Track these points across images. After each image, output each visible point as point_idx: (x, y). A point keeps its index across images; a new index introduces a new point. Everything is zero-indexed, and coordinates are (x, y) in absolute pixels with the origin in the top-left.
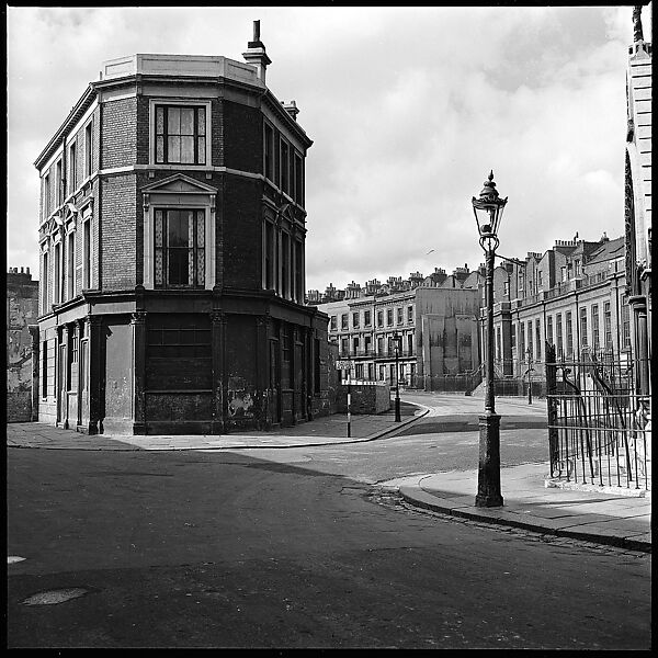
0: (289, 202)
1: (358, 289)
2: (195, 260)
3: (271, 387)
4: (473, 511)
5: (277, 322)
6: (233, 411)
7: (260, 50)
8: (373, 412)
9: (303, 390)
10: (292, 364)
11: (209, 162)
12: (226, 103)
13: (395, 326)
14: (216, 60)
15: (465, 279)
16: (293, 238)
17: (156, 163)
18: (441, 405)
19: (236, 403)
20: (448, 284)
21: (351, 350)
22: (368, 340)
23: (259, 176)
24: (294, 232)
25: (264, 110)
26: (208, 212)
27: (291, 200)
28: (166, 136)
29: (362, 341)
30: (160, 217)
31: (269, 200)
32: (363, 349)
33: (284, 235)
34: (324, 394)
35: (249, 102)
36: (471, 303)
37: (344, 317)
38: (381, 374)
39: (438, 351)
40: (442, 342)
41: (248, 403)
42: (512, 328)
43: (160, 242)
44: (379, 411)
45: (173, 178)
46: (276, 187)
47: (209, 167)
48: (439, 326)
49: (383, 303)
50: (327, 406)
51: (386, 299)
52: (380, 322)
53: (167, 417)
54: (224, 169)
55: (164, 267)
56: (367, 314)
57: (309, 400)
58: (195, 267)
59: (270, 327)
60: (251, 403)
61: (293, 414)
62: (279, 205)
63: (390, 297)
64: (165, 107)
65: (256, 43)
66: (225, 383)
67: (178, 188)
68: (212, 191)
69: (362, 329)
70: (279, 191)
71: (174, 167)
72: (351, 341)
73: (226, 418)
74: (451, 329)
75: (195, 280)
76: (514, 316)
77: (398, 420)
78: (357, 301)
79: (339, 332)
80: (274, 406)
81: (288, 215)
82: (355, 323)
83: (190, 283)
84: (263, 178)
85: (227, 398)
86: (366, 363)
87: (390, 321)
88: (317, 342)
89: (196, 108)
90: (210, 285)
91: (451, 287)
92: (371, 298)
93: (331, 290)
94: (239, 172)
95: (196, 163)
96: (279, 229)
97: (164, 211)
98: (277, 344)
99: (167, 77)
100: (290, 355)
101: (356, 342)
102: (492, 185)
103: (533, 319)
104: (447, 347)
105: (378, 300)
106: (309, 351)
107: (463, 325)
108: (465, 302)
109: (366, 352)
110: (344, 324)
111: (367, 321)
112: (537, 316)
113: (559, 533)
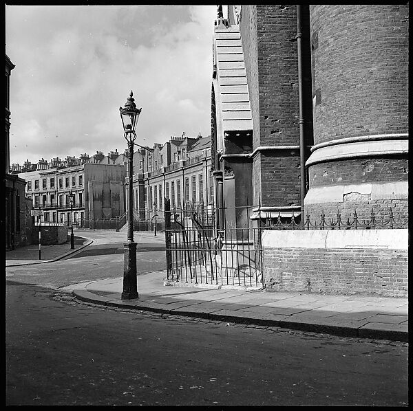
1: (46, 164)
4: (120, 302)
8: (56, 243)
13: (71, 188)
15: (116, 159)
18: (100, 238)
20: (105, 162)
21: (41, 203)
22: (52, 197)
29: (49, 197)
32: (49, 203)
34: (23, 232)
36: (120, 174)
37: (36, 182)
38: (62, 219)
39: (98, 203)
40: (101, 198)
42: (145, 190)
44: (60, 241)
48: (99, 188)
49: (63, 173)
50: (25, 240)
51: (65, 170)
52: (61, 186)
56: (52, 181)
57: (12, 236)
63: (67, 170)
69: (49, 190)
72: (41, 198)
74: (107, 190)
76: (146, 182)
77: (73, 248)
78: (46, 171)
79: (33, 191)
82: (44, 186)
86: (51, 212)
87: (67, 185)
88: (18, 198)
91: (107, 163)
92: (55, 170)
93: (28, 164)
101: (45, 198)
102: (132, 100)
103: (157, 184)
104: (104, 201)
105: (60, 171)
106: (12, 203)
107: (115, 188)
108: (116, 173)
109: (52, 204)
110: (37, 187)
111: (52, 185)
112: (160, 183)
113: (172, 313)
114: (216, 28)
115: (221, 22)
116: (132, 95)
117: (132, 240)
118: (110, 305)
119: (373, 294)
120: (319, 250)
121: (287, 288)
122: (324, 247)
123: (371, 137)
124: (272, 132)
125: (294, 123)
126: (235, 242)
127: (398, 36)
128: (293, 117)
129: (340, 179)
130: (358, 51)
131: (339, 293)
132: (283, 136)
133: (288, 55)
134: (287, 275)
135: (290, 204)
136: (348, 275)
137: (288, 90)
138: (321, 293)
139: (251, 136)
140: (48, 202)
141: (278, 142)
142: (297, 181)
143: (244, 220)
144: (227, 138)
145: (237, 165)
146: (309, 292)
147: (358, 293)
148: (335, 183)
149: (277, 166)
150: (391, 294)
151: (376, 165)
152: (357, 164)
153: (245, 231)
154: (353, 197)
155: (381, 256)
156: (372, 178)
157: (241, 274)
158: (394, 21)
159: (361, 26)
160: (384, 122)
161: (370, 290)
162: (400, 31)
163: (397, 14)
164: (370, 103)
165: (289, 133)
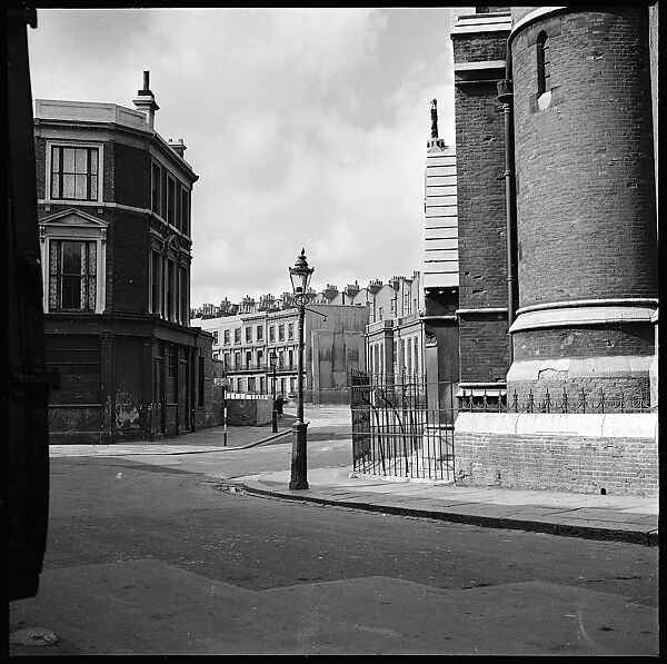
0: (175, 233)
1: (253, 304)
2: (87, 287)
3: (156, 401)
5: (163, 343)
6: (120, 423)
7: (149, 98)
8: (254, 424)
9: (187, 405)
10: (176, 381)
11: (101, 199)
12: (117, 145)
13: (286, 341)
14: (108, 107)
15: (354, 296)
16: (179, 265)
17: (52, 198)
18: (322, 417)
19: (123, 416)
20: (338, 301)
21: (244, 363)
22: (260, 354)
23: (147, 211)
24: (179, 259)
25: (152, 151)
26: (99, 243)
27: (177, 231)
28: (61, 174)
29: (254, 355)
30: (54, 248)
31: (156, 233)
32: (256, 363)
33: (171, 263)
34: (208, 408)
35: (138, 144)
36: (359, 319)
37: (237, 331)
38: (273, 388)
39: (327, 365)
40: (332, 357)
41: (134, 415)
42: (393, 344)
43: (54, 269)
44: (260, 422)
45: (68, 212)
46: (162, 220)
47: (100, 203)
48: (327, 342)
49: (275, 318)
50: (211, 418)
51: (277, 314)
52: (272, 337)
53: (59, 429)
54: (114, 205)
55: (58, 292)
56: (259, 329)
57: (193, 413)
58: (87, 293)
59: (156, 348)
60: (137, 415)
61: (177, 425)
62: (165, 236)
63: (281, 313)
64: (61, 148)
65: (146, 92)
66: (113, 399)
67: (72, 222)
68: (103, 224)
69: (255, 343)
70: (166, 224)
71: (68, 203)
72: (244, 356)
73: (114, 429)
74: (339, 345)
75: (87, 305)
76: (396, 333)
77: (275, 431)
78: (250, 316)
79: (233, 346)
80: (159, 418)
81: (174, 245)
82: (248, 338)
83: (82, 307)
84: (150, 212)
85: (115, 412)
86: (258, 377)
87: (281, 336)
88: (202, 359)
89: (89, 150)
90: (100, 309)
91: (341, 303)
92: (264, 313)
93: (226, 304)
94: (128, 208)
95: (89, 199)
96: (165, 257)
97: (59, 242)
98: (162, 362)
99: (63, 121)
100: (175, 373)
101: (249, 356)
102: (303, 258)
103: (412, 336)
104: (336, 362)
105: (270, 315)
106: (193, 368)
107: (350, 341)
108: (353, 318)
109: (259, 366)
110: (237, 339)
111: (259, 336)
112: (415, 334)
113: (333, 503)
114: (429, 152)
115: (435, 143)
116: (303, 252)
117: (302, 421)
118: (275, 495)
119: (563, 489)
120: (509, 436)
121: (478, 482)
122: (513, 433)
123: (571, 303)
124: (474, 292)
125: (501, 280)
126: (437, 426)
127: (604, 182)
128: (501, 273)
129: (537, 352)
130: (558, 201)
131: (528, 488)
132: (488, 296)
133: (494, 197)
134: (477, 466)
135: (496, 380)
136: (538, 467)
137: (494, 240)
138: (511, 488)
139: (457, 294)
140: (254, 362)
141: (481, 304)
142: (505, 352)
143: (448, 399)
144: (427, 296)
145: (440, 329)
146: (499, 486)
147: (548, 488)
148: (533, 357)
149: (480, 332)
150: (581, 490)
151: (575, 337)
152: (554, 335)
153: (449, 413)
154: (548, 375)
155: (571, 444)
156: (570, 352)
157: (444, 467)
158: (599, 164)
159: (562, 171)
160: (586, 284)
161: (559, 484)
162: (606, 177)
163: (604, 156)
164: (571, 262)
165: (495, 292)
